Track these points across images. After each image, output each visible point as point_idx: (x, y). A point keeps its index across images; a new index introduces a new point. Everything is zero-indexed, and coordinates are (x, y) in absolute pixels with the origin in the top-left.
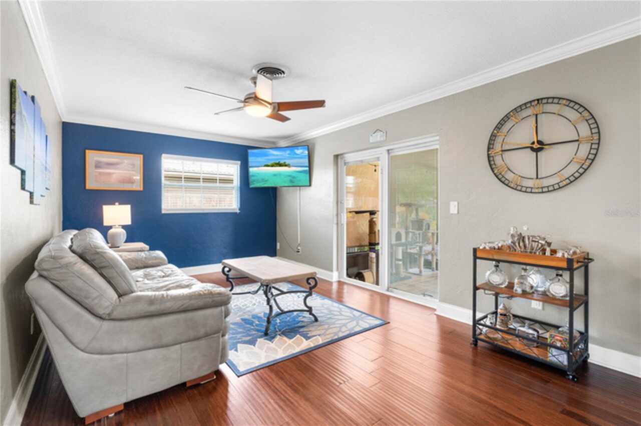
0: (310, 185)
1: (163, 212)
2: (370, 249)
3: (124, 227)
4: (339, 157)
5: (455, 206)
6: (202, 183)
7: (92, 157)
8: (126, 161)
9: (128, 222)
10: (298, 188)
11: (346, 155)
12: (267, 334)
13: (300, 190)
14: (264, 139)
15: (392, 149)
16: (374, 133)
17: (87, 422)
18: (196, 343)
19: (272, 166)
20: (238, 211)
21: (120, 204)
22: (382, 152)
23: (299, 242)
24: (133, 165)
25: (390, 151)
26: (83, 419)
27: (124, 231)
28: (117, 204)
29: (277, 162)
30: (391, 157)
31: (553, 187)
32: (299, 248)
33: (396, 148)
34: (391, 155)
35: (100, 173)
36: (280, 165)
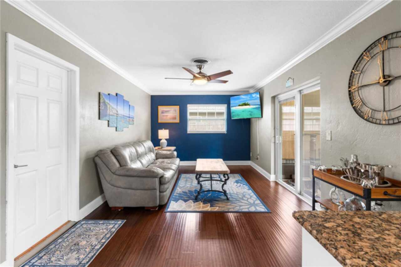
0: (262, 117)
1: (188, 132)
2: (311, 162)
3: (166, 140)
4: (276, 98)
5: (329, 134)
6: (216, 116)
7: (161, 109)
8: (172, 109)
9: (168, 137)
10: (258, 119)
11: (279, 96)
12: (196, 200)
13: (259, 120)
14: (238, 90)
15: (302, 90)
16: (288, 80)
17: (112, 209)
18: (146, 192)
19: (242, 105)
20: (226, 132)
21: (165, 129)
22: (295, 93)
23: (258, 153)
24: (175, 111)
25: (301, 92)
26: (111, 208)
27: (166, 141)
28: (163, 129)
29: (244, 103)
30: (302, 95)
31: (398, 119)
32: (258, 157)
33: (305, 89)
34: (302, 94)
35: (163, 116)
36: (245, 104)
